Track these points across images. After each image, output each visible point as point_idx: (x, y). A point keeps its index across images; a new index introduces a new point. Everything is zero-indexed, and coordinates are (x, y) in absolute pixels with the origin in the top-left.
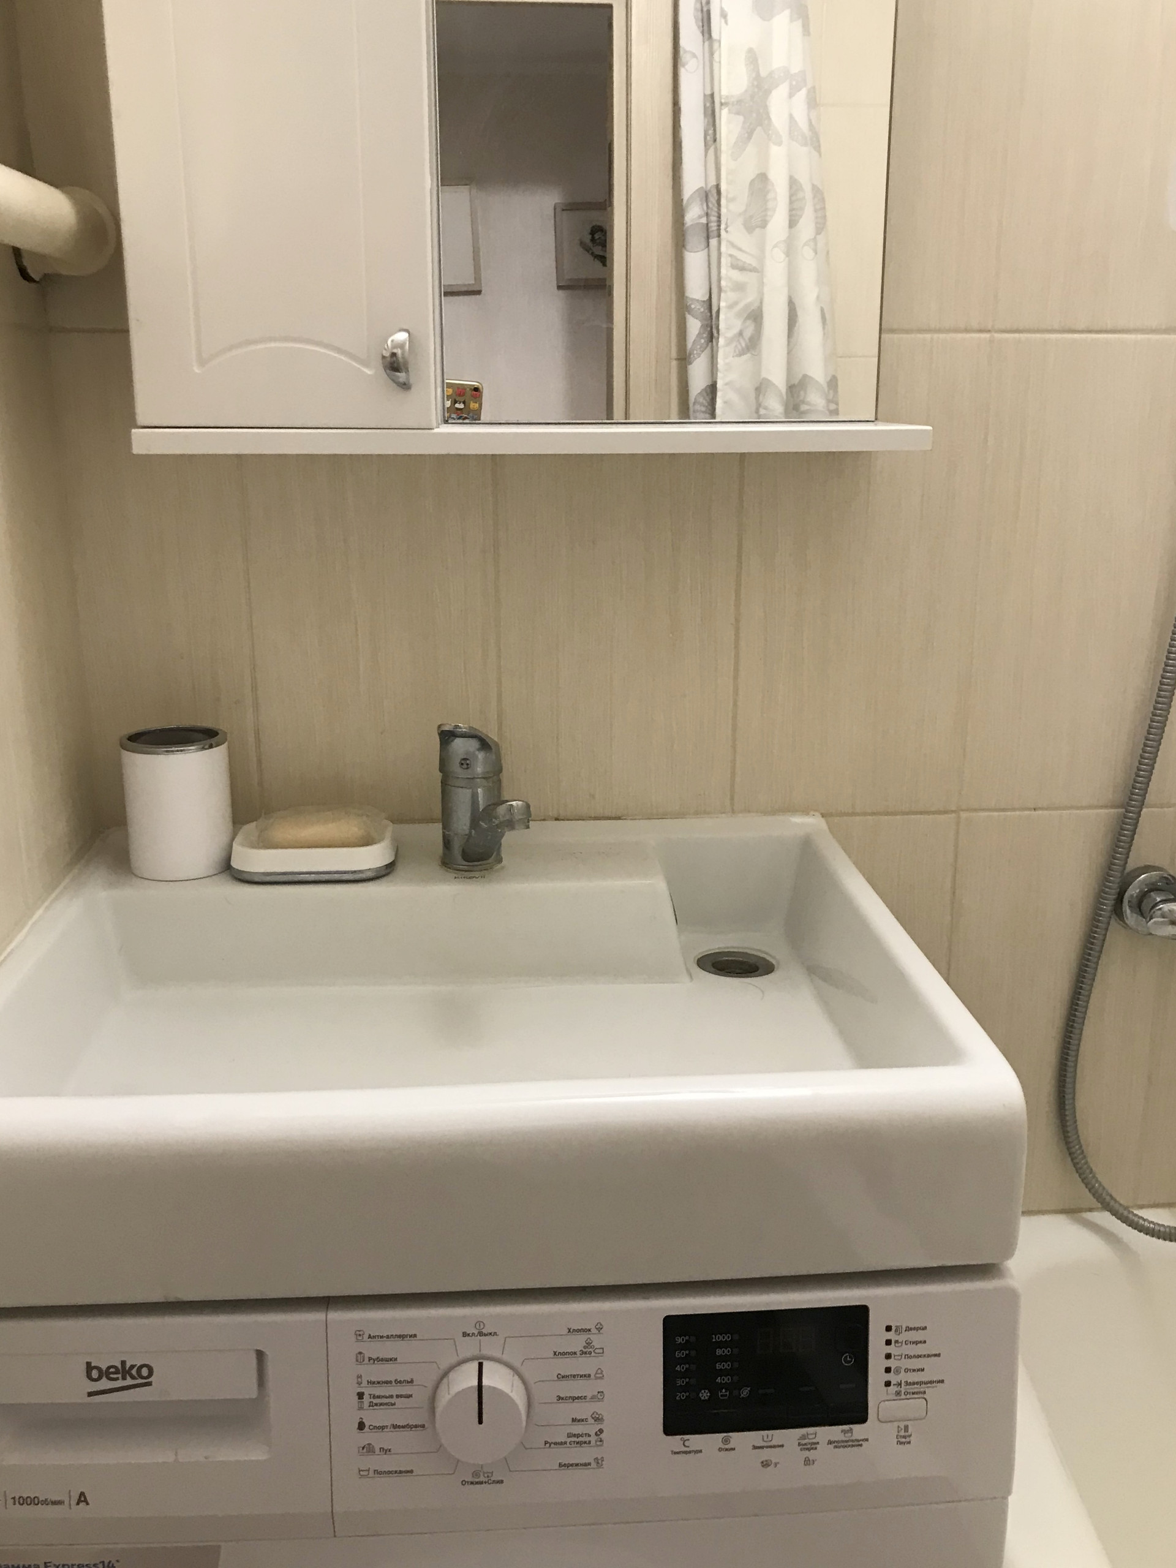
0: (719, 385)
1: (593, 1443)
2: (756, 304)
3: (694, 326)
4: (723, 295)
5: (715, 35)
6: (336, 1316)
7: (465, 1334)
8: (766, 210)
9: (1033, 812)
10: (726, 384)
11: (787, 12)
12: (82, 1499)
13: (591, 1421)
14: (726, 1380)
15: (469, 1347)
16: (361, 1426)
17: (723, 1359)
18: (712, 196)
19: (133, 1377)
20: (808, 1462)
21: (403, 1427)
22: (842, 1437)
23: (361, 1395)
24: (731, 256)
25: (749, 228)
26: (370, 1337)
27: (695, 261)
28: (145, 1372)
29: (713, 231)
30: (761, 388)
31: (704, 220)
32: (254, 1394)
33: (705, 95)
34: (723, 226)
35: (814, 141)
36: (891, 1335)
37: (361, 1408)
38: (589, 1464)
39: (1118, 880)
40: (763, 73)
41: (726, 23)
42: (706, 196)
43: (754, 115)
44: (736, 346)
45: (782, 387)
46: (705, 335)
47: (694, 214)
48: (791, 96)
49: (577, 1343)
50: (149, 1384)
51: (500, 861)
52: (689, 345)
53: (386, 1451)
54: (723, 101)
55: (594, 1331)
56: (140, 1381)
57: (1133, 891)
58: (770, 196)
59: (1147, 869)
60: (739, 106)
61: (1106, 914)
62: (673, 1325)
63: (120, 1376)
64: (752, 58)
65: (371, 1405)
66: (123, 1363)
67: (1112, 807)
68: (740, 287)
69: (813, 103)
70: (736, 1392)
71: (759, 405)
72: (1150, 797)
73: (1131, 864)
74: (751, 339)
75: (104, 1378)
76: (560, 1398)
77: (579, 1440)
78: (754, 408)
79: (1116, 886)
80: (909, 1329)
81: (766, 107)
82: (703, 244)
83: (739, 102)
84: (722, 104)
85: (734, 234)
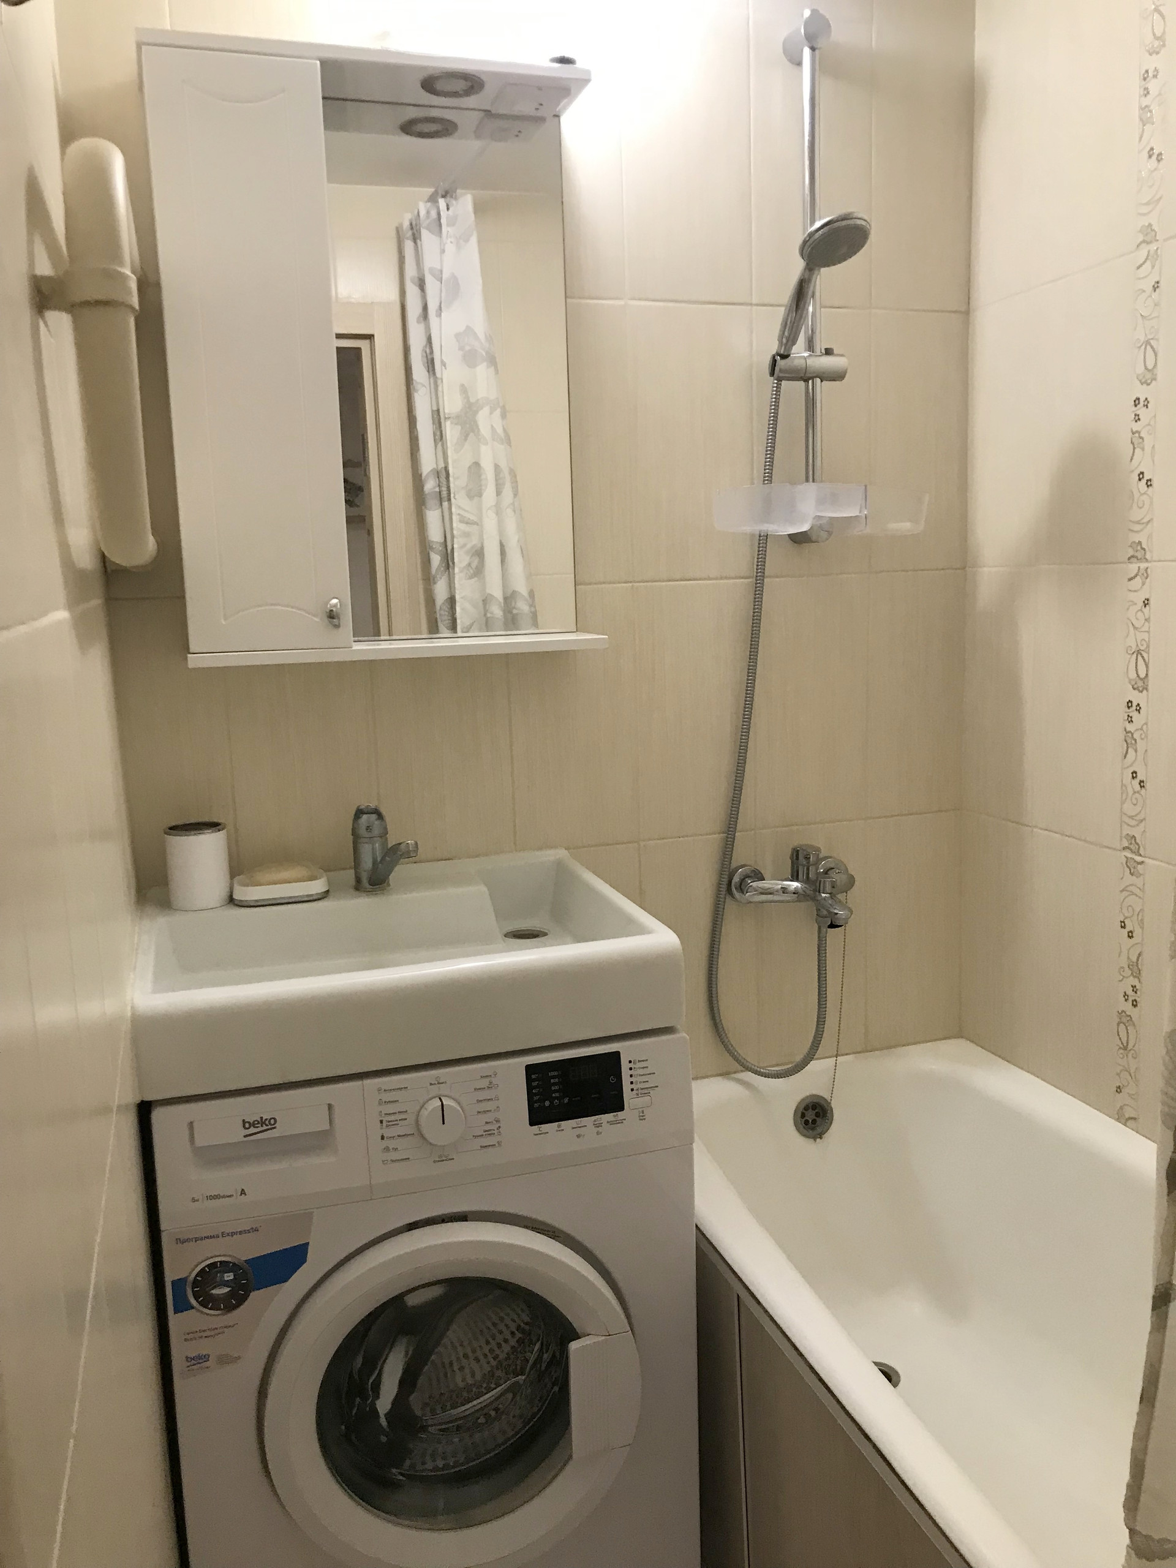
0: (457, 597)
1: (496, 1134)
2: (479, 545)
3: (436, 559)
4: (455, 540)
5: (438, 375)
6: (368, 1082)
7: (431, 1084)
8: (481, 486)
9: (679, 839)
10: (462, 598)
11: (485, 364)
12: (243, 1192)
13: (495, 1122)
14: (557, 1095)
15: (434, 1090)
16: (383, 1138)
17: (555, 1084)
18: (443, 474)
19: (267, 1125)
20: (598, 1133)
21: (404, 1135)
22: (613, 1119)
23: (381, 1122)
24: (459, 514)
25: (470, 496)
26: (385, 1090)
27: (433, 517)
28: (272, 1122)
29: (444, 497)
30: (486, 601)
31: (437, 489)
32: (327, 1127)
33: (433, 411)
34: (452, 495)
35: (507, 440)
36: (631, 1065)
37: (381, 1129)
38: (495, 1145)
39: (727, 873)
40: (472, 400)
41: (446, 369)
42: (437, 474)
43: (468, 426)
44: (467, 573)
45: (501, 600)
46: (443, 565)
47: (430, 486)
48: (491, 413)
49: (485, 1083)
50: (275, 1128)
51: (389, 885)
52: (433, 571)
53: (396, 1149)
54: (447, 416)
55: (493, 1076)
56: (270, 1127)
57: (736, 879)
58: (483, 477)
59: (742, 866)
60: (458, 419)
61: (723, 893)
62: (530, 1069)
63: (260, 1125)
64: (464, 390)
65: (387, 1126)
66: (262, 1118)
67: (719, 833)
68: (467, 535)
69: (504, 416)
70: (562, 1101)
71: (486, 611)
72: (739, 827)
73: (734, 865)
74: (477, 568)
75: (252, 1127)
76: (479, 1112)
77: (489, 1133)
78: (483, 613)
79: (726, 877)
80: (639, 1061)
81: (475, 422)
82: (438, 503)
83: (458, 417)
84: (446, 418)
85: (460, 502)
